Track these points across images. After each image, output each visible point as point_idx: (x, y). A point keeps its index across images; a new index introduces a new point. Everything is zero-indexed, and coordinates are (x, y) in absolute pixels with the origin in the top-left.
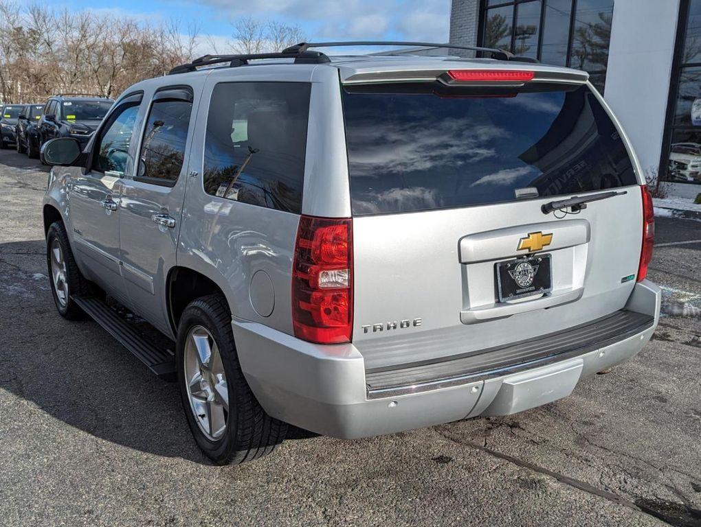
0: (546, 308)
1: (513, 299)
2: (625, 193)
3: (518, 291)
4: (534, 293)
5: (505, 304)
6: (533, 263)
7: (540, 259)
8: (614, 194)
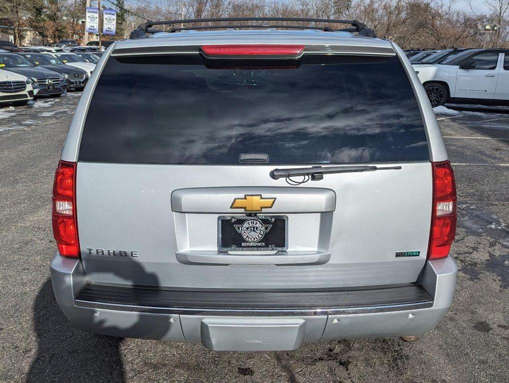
0: (278, 265)
1: (235, 250)
2: (400, 168)
3: (243, 244)
4: (262, 249)
5: (226, 253)
6: (265, 221)
7: (273, 220)
8: (375, 168)
